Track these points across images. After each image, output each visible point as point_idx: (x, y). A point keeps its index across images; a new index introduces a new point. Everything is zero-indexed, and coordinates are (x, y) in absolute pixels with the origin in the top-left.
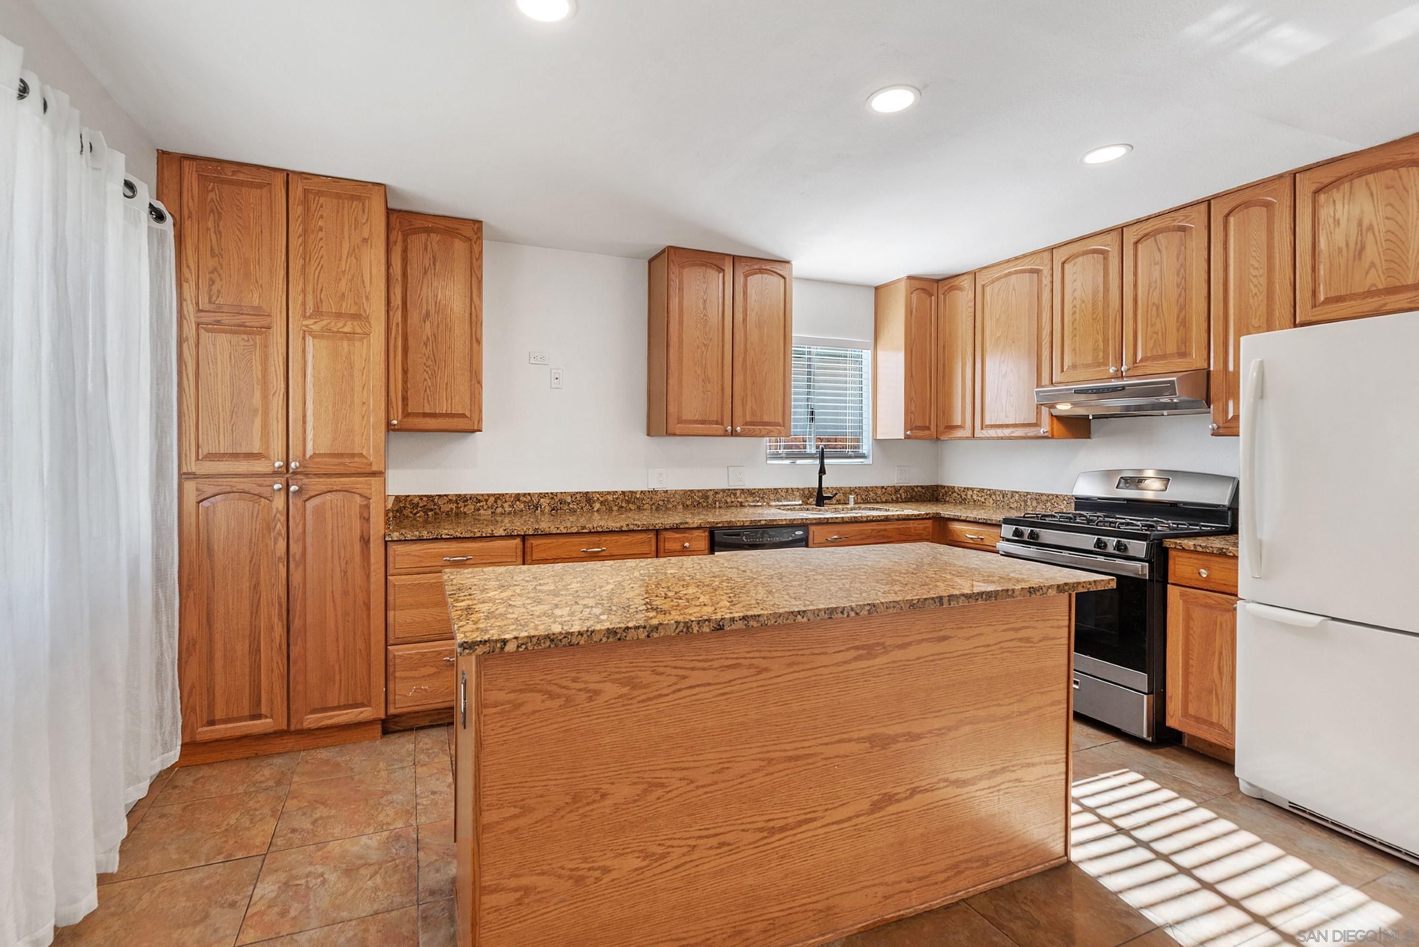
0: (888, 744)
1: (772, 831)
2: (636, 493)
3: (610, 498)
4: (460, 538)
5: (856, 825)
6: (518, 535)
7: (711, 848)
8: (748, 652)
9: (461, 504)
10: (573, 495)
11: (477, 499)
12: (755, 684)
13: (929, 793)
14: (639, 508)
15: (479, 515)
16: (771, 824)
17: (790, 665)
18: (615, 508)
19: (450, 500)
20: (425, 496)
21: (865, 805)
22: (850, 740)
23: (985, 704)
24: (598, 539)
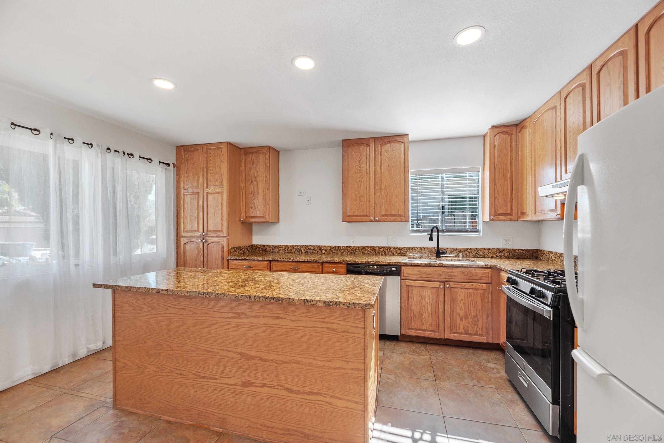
0: (250, 359)
1: (200, 377)
2: (340, 247)
3: (329, 248)
4: (248, 260)
5: (235, 389)
6: (269, 260)
7: (177, 374)
8: (189, 305)
9: (274, 248)
10: (314, 247)
11: (279, 247)
12: (191, 318)
13: (272, 389)
14: (342, 253)
15: (280, 253)
16: (199, 374)
17: (205, 313)
18: (331, 253)
19: (270, 247)
20: (262, 245)
21: (239, 382)
22: (231, 352)
23: (305, 356)
24: (297, 264)
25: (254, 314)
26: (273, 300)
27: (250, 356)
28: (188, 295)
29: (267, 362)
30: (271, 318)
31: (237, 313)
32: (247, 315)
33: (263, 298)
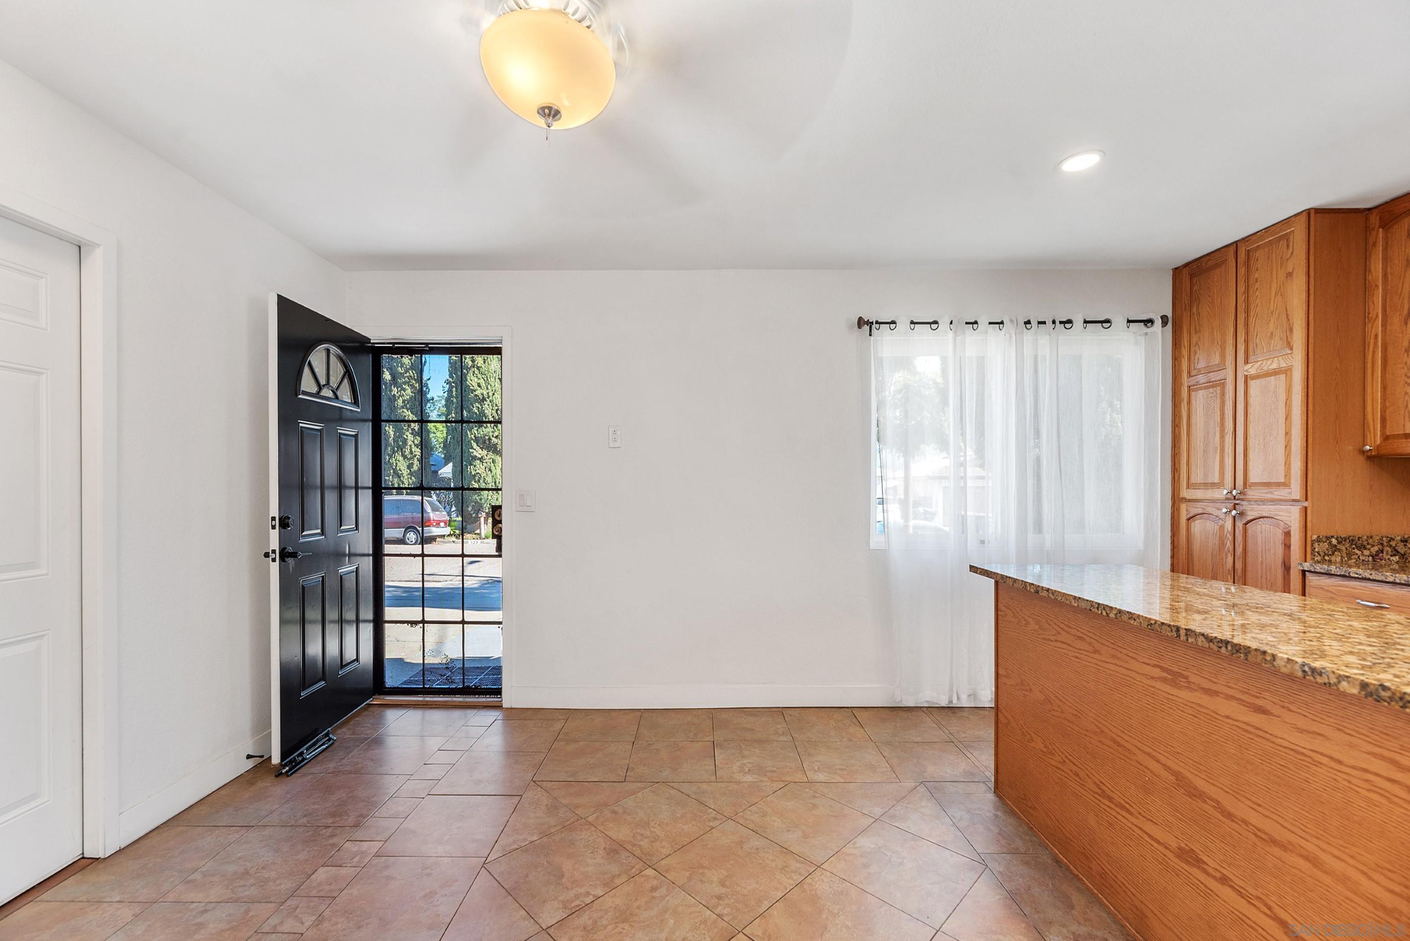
0: (1197, 797)
5: (1165, 856)
13: (1242, 900)
17: (1114, 657)
22: (1158, 761)
25: (1206, 684)
26: (1226, 648)
27: (1196, 788)
28: (1076, 605)
29: (1233, 821)
30: (1245, 706)
31: (1171, 670)
32: (1189, 682)
33: (1204, 640)
